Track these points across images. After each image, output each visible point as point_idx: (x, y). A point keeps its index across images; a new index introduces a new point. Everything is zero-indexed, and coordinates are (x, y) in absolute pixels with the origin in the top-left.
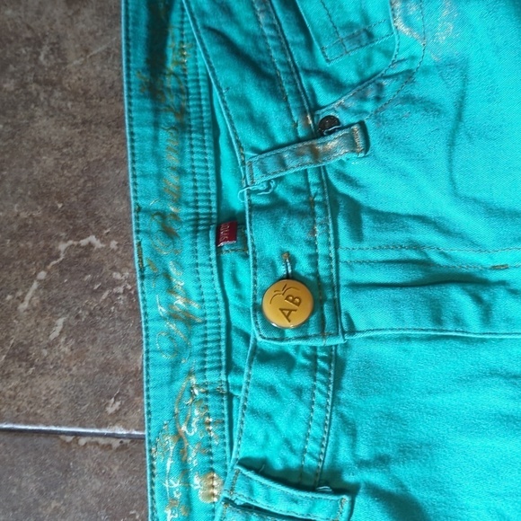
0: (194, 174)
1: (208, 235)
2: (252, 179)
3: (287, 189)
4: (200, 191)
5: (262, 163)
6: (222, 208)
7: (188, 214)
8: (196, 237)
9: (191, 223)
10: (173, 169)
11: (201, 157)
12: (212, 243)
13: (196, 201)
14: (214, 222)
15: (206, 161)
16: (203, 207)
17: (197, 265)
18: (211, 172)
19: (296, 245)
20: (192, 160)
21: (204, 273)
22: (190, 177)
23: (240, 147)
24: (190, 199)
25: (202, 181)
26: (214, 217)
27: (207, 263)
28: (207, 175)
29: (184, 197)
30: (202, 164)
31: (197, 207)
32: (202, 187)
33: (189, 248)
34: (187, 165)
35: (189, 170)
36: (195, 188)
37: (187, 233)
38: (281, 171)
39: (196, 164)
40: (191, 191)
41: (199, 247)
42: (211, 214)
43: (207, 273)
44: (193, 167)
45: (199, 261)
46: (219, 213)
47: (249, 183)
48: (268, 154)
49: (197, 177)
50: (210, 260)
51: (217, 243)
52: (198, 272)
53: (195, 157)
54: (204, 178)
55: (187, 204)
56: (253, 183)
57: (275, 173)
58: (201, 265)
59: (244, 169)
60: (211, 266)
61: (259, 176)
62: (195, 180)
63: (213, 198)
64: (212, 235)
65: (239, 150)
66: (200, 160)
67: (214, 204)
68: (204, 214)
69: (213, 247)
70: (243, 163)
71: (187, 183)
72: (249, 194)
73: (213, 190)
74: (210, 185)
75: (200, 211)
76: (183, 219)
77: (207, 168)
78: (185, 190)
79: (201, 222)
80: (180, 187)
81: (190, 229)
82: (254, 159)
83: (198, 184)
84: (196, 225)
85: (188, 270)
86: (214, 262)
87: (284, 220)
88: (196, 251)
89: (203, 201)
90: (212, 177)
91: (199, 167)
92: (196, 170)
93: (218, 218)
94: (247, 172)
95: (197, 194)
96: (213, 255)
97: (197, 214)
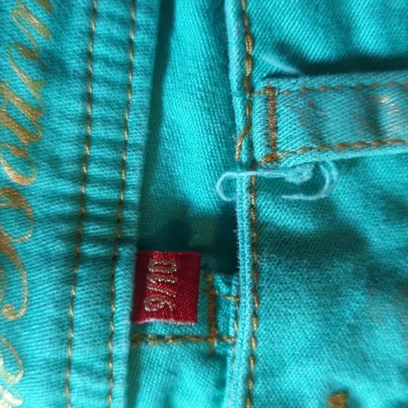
0: (88, 77)
1: (111, 278)
2: (272, 145)
3: (365, 194)
4: (98, 131)
5: (313, 105)
6: (152, 189)
7: (54, 197)
8: (72, 280)
9: (64, 228)
10: (30, 53)
11: (117, 32)
12: (122, 309)
13: (84, 160)
14: (131, 232)
15: (130, 45)
16: (103, 182)
17: (68, 364)
18: (140, 82)
19: (373, 378)
20: (91, 35)
21: (86, 392)
22: (77, 88)
23: (246, 33)
24: (67, 150)
25: (108, 103)
26: (130, 215)
27: (99, 366)
28: (128, 87)
29: (47, 143)
30: (117, 54)
31: (84, 179)
32: (105, 121)
33: (51, 311)
34: (72, 48)
35: (75, 64)
36: (87, 119)
37: (48, 259)
38: (364, 145)
39: (99, 49)
40: (72, 129)
41: (79, 314)
42: (121, 204)
43: (95, 394)
44: (89, 57)
45: (77, 356)
46: (143, 206)
47: (259, 154)
48: (334, 81)
49: (98, 91)
50: (109, 358)
51: (137, 314)
52: (67, 385)
53: (100, 28)
54: (117, 96)
55: (55, 163)
56: (273, 159)
57: (345, 146)
58: (81, 369)
59: (249, 105)
60: (110, 376)
61: (298, 144)
62: (89, 99)
63: (134, 159)
64: (123, 284)
65: (242, 44)
66: (112, 41)
67: (134, 178)
68: (102, 203)
69: (122, 325)
70: (247, 85)
71: (66, 102)
72: (253, 188)
73: (137, 136)
74: (131, 118)
75: (92, 191)
76: (40, 208)
77: (129, 67)
78: (55, 122)
79: (92, 229)
80: (40, 110)
81: (59, 248)
82: (284, 85)
83: (96, 111)
84: (78, 238)
85: (40, 375)
86: (120, 369)
87: (356, 301)
88: (71, 324)
89: (104, 162)
90: (139, 98)
91: (107, 62)
92: (98, 69)
93: (142, 224)
94: (257, 119)
95: (88, 140)
96: (121, 348)
97: (82, 199)
